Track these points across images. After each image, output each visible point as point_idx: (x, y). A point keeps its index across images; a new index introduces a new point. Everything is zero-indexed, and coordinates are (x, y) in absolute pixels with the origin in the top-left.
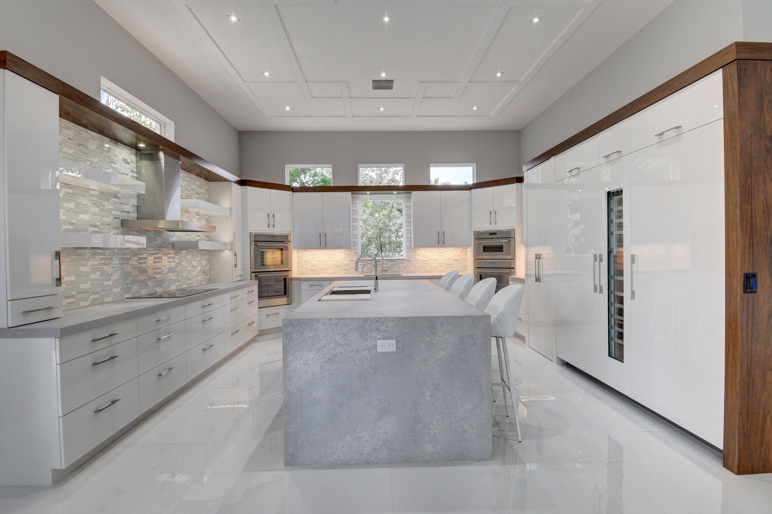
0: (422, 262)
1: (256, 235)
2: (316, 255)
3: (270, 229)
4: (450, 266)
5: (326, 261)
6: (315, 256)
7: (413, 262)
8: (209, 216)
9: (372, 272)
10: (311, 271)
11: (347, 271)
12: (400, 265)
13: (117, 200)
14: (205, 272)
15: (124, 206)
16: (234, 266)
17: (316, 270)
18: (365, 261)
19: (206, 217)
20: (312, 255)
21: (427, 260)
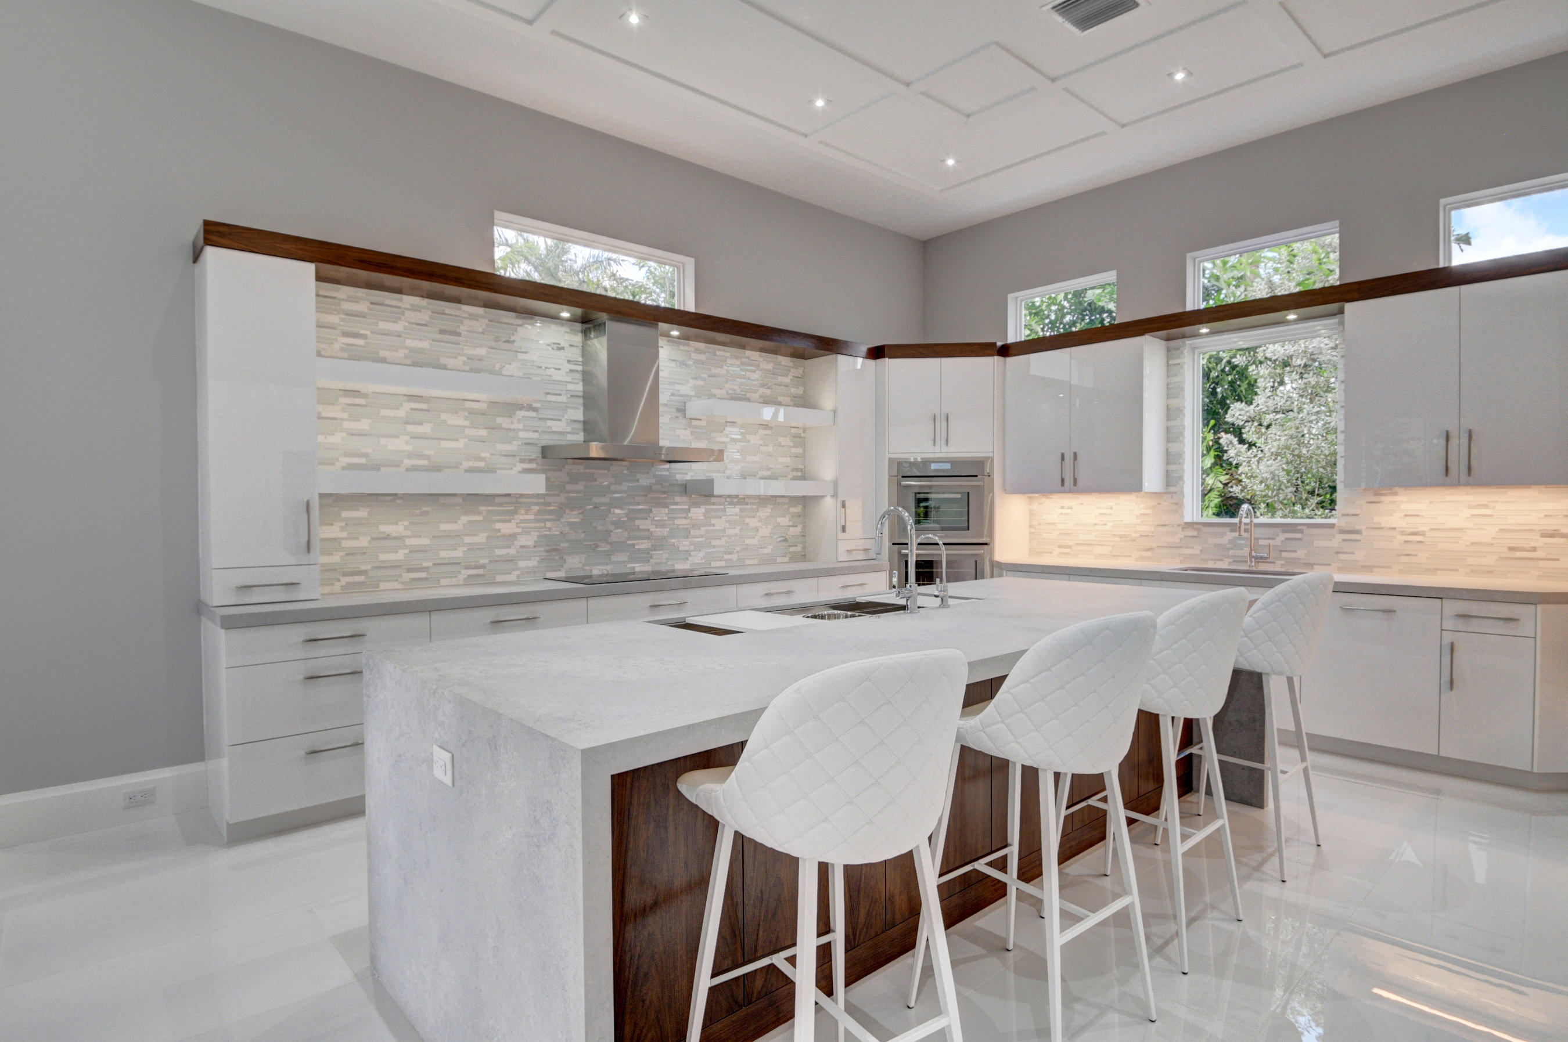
0: (1399, 536)
1: (900, 464)
2: (1071, 508)
3: (937, 449)
4: (1519, 554)
5: (1095, 524)
6: (1069, 511)
7: (1364, 533)
8: (805, 430)
9: (1222, 560)
10: (1060, 547)
11: (1149, 554)
12: (1318, 543)
13: (534, 414)
14: (786, 540)
15: (550, 423)
16: (840, 528)
17: (1069, 547)
18: (1200, 526)
19: (793, 430)
20: (1062, 508)
21: (1421, 529)
